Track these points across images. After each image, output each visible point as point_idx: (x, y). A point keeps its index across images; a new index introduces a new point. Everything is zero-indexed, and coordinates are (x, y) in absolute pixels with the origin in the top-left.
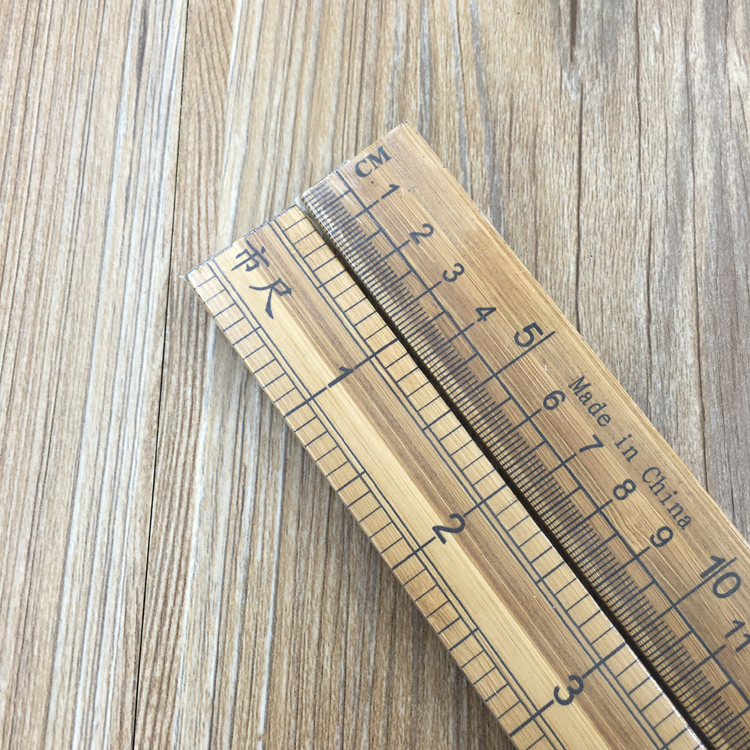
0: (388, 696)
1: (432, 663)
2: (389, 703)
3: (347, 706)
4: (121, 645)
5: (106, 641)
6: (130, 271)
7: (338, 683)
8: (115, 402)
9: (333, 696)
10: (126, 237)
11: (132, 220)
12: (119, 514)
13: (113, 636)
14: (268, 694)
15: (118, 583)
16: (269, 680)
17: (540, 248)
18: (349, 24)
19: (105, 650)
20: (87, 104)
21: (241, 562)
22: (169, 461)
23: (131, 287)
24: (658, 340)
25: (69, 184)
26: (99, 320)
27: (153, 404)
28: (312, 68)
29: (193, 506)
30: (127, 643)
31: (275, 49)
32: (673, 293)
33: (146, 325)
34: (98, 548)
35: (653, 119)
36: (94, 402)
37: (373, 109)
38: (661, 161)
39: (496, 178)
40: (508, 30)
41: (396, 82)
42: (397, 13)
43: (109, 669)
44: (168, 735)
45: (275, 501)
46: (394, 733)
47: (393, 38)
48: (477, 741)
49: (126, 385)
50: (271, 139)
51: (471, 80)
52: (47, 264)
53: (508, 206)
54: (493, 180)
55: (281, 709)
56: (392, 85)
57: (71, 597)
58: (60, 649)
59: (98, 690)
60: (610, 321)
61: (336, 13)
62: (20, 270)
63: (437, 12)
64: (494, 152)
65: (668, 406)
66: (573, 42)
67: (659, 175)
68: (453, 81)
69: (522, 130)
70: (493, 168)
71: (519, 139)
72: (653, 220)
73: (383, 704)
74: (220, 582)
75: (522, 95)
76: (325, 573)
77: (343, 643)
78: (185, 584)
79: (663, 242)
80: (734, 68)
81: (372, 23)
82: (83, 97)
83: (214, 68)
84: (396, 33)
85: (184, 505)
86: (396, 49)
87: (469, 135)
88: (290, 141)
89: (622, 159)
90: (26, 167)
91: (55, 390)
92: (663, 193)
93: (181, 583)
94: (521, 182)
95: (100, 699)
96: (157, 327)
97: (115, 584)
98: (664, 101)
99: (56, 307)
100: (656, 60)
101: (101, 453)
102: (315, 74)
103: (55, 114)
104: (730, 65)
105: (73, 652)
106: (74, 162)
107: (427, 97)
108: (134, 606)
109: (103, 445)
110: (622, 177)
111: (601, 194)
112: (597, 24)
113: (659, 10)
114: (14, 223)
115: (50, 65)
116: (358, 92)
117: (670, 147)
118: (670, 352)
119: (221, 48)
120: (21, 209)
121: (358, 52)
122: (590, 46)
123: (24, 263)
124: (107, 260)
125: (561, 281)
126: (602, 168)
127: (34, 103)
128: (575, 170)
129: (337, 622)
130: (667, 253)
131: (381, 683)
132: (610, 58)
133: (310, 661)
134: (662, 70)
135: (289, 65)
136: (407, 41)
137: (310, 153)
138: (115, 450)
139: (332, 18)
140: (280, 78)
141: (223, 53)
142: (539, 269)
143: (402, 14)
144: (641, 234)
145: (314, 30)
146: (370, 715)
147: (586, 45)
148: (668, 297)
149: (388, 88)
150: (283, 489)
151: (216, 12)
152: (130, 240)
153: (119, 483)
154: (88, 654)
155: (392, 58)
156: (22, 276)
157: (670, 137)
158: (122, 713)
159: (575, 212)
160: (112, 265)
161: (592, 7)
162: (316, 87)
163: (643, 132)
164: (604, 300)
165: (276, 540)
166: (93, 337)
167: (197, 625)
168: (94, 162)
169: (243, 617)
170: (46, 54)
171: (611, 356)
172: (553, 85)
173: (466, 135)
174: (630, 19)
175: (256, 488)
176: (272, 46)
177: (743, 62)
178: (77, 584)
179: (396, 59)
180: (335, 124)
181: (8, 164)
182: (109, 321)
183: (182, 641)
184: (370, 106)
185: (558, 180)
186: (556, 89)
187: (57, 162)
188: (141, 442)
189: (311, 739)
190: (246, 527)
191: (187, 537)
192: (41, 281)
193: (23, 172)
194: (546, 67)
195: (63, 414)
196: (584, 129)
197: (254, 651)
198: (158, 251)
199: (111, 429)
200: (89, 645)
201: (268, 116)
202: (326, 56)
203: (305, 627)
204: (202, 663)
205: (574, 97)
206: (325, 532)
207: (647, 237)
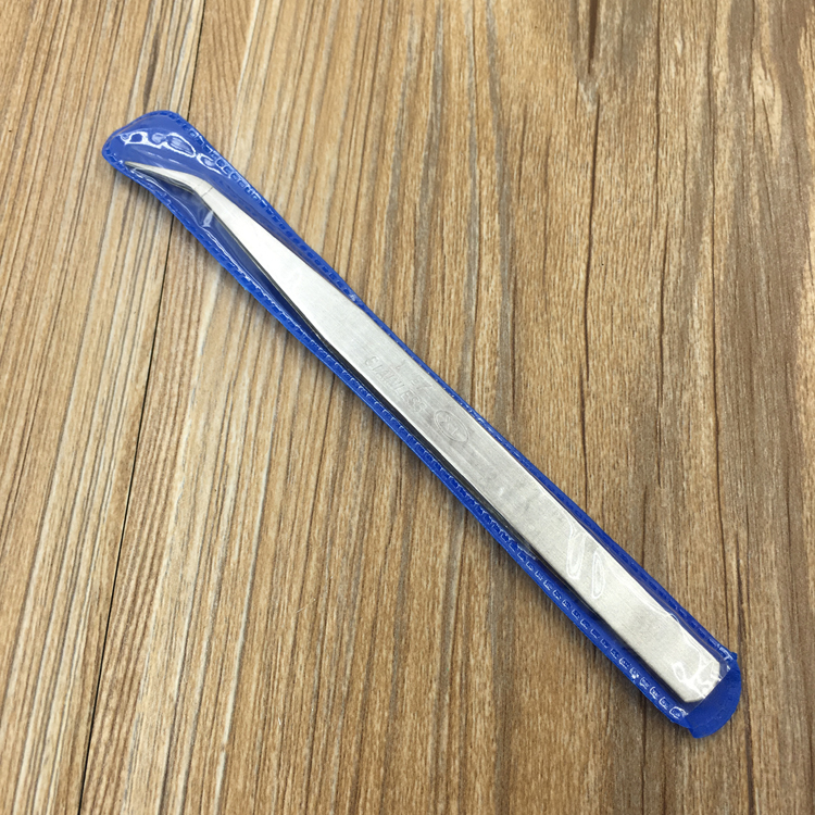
0: (363, 709)
1: (412, 677)
2: (364, 717)
3: (318, 719)
4: (78, 673)
5: (64, 668)
6: (121, 292)
7: (310, 693)
8: (94, 420)
9: (304, 707)
10: (120, 258)
11: (128, 241)
12: (88, 536)
13: (71, 664)
14: (235, 702)
15: (82, 608)
16: (237, 687)
17: (548, 255)
18: (362, 36)
19: (62, 678)
20: (92, 129)
21: (217, 561)
22: (149, 457)
23: (121, 307)
24: (671, 350)
25: (67, 205)
26: (85, 340)
27: (133, 425)
28: (323, 77)
29: (171, 503)
30: (85, 672)
31: (287, 59)
32: (689, 303)
33: (133, 345)
34: (64, 571)
35: (671, 130)
36: (72, 421)
37: (382, 117)
38: (679, 172)
39: (505, 186)
40: (524, 43)
41: (408, 91)
42: (412, 26)
43: (65, 699)
44: (126, 740)
45: (256, 502)
46: (367, 750)
47: (407, 49)
48: (457, 763)
49: (107, 405)
50: (277, 144)
51: (484, 90)
52: (37, 282)
53: (517, 212)
54: (502, 188)
55: (248, 717)
56: (403, 94)
57: (31, 621)
58: (15, 675)
59: (51, 721)
60: (620, 329)
61: (350, 25)
62: (10, 288)
63: (452, 25)
64: (505, 160)
65: (679, 418)
66: (591, 55)
67: (678, 185)
68: (466, 91)
69: (535, 139)
70: (502, 176)
71: (532, 148)
72: (669, 230)
73: (358, 718)
74: (193, 582)
75: (536, 105)
76: (304, 578)
77: (319, 652)
78: (156, 582)
79: (679, 252)
80: (759, 81)
81: (386, 35)
82: (88, 122)
83: (224, 76)
84: (410, 44)
85: (162, 502)
86: (409, 60)
87: (480, 143)
88: (296, 146)
89: (638, 168)
90: (26, 188)
91: (34, 407)
92: (681, 203)
93: (152, 581)
94: (531, 190)
95: (52, 730)
96: (144, 347)
97: (78, 609)
98: (685, 112)
99: (43, 325)
100: (677, 73)
101: (76, 473)
102: (326, 82)
103: (59, 137)
104: (756, 80)
105: (28, 679)
106: (74, 183)
107: (439, 106)
108: (96, 633)
109: (78, 465)
110: (638, 187)
111: (615, 204)
112: (616, 38)
113: (682, 25)
114: (9, 242)
115: (58, 91)
116: (368, 100)
117: (690, 159)
118: (683, 363)
119: (233, 57)
120: (16, 229)
121: (371, 62)
122: (609, 59)
123: (15, 282)
124: (98, 280)
125: (570, 289)
126: (617, 178)
127: (39, 127)
128: (589, 179)
129: (313, 629)
130: (683, 263)
131: (357, 696)
132: (629, 70)
133: (283, 669)
134: (683, 83)
135: (300, 74)
136: (421, 53)
137: (315, 158)
138: (90, 471)
139: (346, 31)
140: (290, 86)
141: (235, 62)
142: (547, 276)
143: (417, 27)
144: (655, 243)
145: (327, 40)
146: (342, 730)
147: (605, 58)
148: (683, 307)
149: (399, 97)
150: (266, 490)
151: (231, 23)
152: (124, 261)
153: (92, 505)
154: (44, 682)
155: (404, 67)
156: (12, 294)
157: (691, 149)
158: (74, 747)
159: (587, 220)
160: (103, 284)
161: (612, 22)
162: (326, 96)
163: (661, 143)
164: (615, 308)
165: (255, 541)
166: (78, 356)
167: (166, 626)
168: (94, 184)
169: (215, 618)
170: (56, 79)
171: (620, 365)
172: (569, 96)
173: (477, 143)
174: (651, 34)
175: (238, 487)
176: (284, 56)
177: (768, 76)
178: (38, 608)
179: (408, 69)
180: (343, 130)
181: (8, 185)
182: (95, 340)
183: (149, 640)
184: (379, 113)
185: (570, 189)
186: (572, 100)
187: (57, 184)
188: (118, 463)
189: (276, 752)
190: (224, 527)
191: (163, 535)
192: (31, 299)
193: (22, 192)
194: (562, 79)
195: (40, 432)
196: (599, 139)
197: (224, 655)
198: (151, 273)
199: (88, 449)
200: (46, 671)
201: (275, 122)
202: (337, 66)
203: (279, 632)
204: (168, 666)
205: (590, 108)
206: (306, 535)
207: (662, 246)
